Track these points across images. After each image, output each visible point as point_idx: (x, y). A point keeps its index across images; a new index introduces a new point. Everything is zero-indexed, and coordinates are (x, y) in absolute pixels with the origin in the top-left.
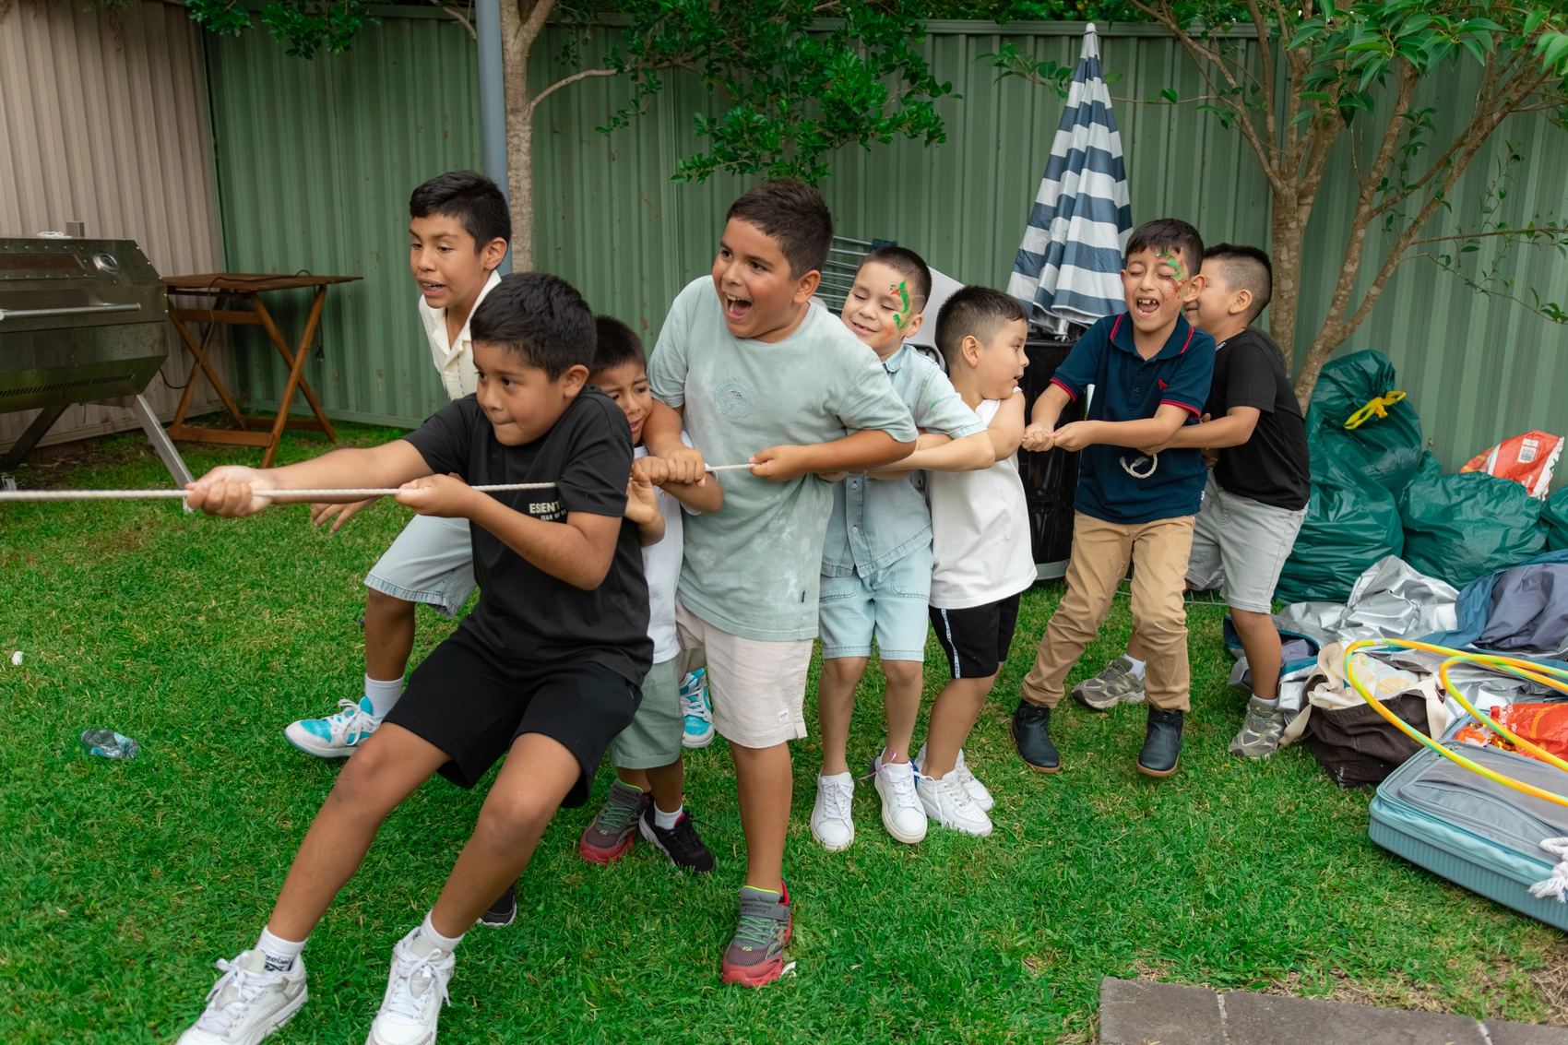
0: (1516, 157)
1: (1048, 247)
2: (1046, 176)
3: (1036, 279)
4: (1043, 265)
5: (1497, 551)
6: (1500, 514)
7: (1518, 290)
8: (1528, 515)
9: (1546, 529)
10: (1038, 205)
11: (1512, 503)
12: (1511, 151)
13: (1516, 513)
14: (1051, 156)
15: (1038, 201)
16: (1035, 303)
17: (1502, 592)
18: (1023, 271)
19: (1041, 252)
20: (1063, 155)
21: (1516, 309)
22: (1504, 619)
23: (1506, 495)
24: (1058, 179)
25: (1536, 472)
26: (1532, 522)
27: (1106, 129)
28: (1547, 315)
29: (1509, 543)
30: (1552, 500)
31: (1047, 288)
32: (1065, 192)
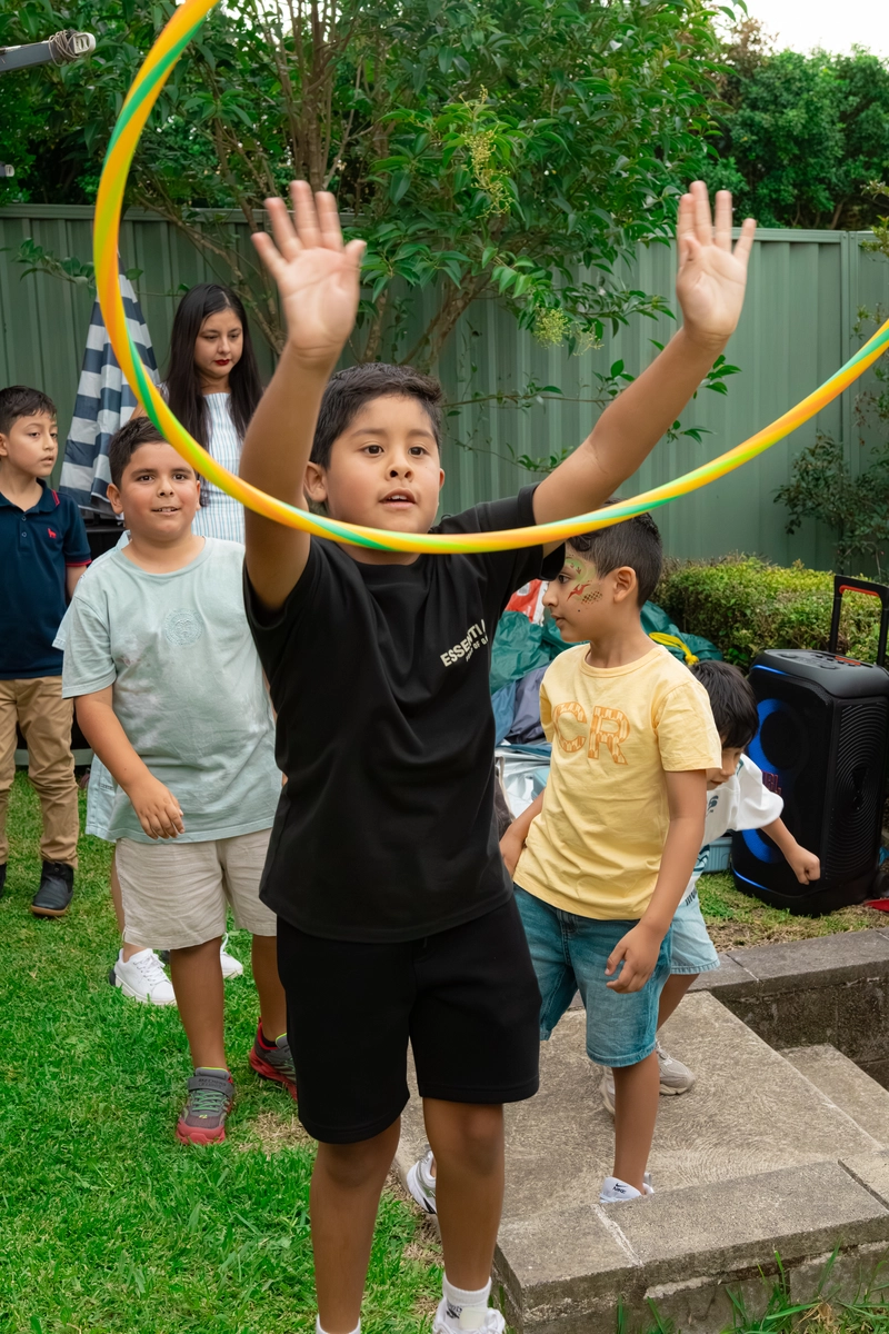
0: (476, 333)
1: (99, 438)
2: (84, 368)
3: (88, 469)
4: (96, 456)
5: (514, 674)
6: (512, 641)
7: (495, 446)
8: (533, 639)
9: (547, 649)
10: (81, 398)
11: (520, 630)
12: (471, 328)
13: (523, 639)
14: (87, 350)
15: (80, 392)
16: (93, 494)
17: (522, 692)
18: (74, 460)
19: (93, 442)
20: (101, 348)
21: (495, 460)
22: (527, 713)
23: (514, 624)
24: (99, 372)
25: (532, 602)
26: (537, 644)
27: (138, 323)
28: (520, 465)
29: (522, 665)
30: (549, 625)
31: (102, 478)
32: (107, 385)
